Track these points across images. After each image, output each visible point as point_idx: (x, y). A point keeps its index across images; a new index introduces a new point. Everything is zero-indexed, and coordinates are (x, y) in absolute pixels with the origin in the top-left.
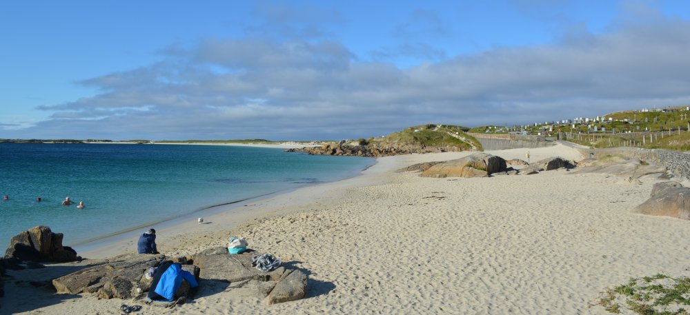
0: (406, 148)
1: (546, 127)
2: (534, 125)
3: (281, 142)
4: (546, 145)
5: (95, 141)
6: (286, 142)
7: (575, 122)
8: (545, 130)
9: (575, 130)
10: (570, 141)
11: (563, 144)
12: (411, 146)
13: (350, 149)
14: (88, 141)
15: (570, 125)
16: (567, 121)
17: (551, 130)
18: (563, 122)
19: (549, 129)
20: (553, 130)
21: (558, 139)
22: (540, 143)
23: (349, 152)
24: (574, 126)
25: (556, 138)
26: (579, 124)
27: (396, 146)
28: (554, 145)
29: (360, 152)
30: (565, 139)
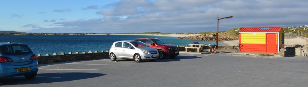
0: (233, 38)
1: (293, 29)
2: (288, 28)
3: (170, 33)
4: (293, 38)
5: (89, 34)
6: (172, 33)
7: (305, 27)
8: (292, 30)
9: (305, 30)
10: (302, 36)
11: (300, 37)
12: (235, 37)
13: (209, 38)
14: (86, 34)
15: (303, 28)
16: (302, 26)
17: (295, 31)
18: (300, 27)
19: (294, 30)
20: (296, 30)
21: (298, 35)
22: (291, 37)
23: (209, 39)
24: (305, 29)
25: (297, 34)
26: (307, 28)
27: (228, 37)
28: (296, 38)
29: (214, 40)
30: (301, 35)
